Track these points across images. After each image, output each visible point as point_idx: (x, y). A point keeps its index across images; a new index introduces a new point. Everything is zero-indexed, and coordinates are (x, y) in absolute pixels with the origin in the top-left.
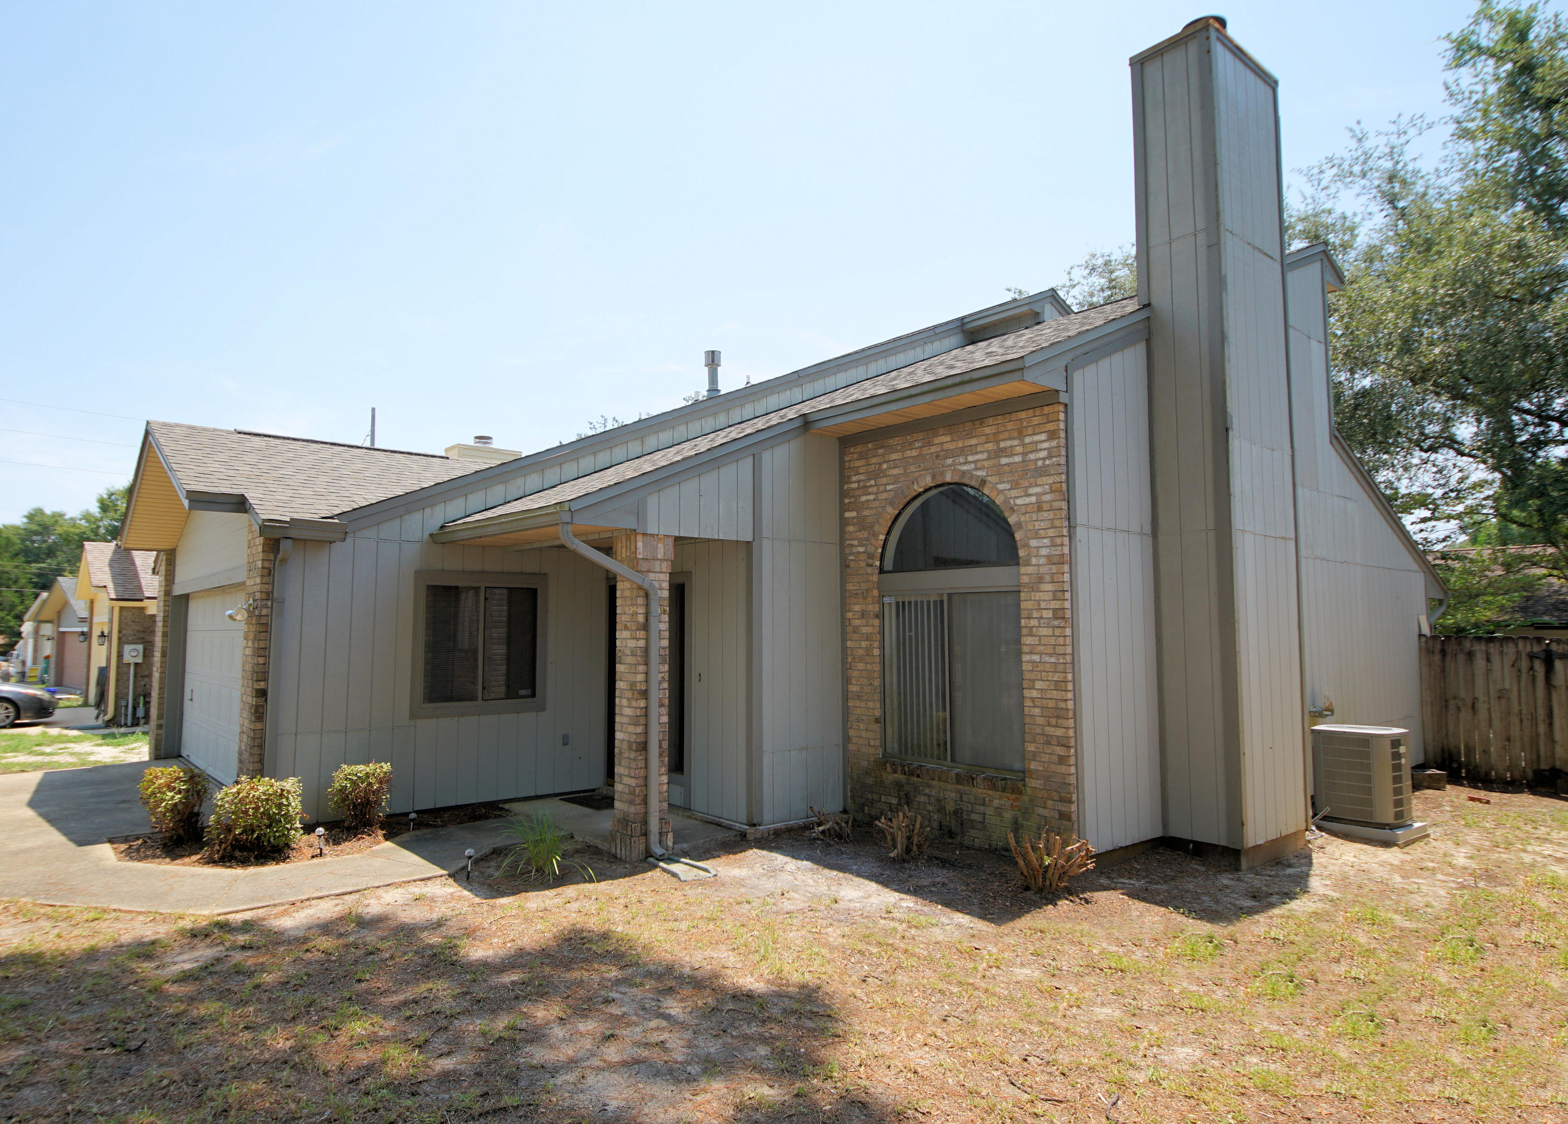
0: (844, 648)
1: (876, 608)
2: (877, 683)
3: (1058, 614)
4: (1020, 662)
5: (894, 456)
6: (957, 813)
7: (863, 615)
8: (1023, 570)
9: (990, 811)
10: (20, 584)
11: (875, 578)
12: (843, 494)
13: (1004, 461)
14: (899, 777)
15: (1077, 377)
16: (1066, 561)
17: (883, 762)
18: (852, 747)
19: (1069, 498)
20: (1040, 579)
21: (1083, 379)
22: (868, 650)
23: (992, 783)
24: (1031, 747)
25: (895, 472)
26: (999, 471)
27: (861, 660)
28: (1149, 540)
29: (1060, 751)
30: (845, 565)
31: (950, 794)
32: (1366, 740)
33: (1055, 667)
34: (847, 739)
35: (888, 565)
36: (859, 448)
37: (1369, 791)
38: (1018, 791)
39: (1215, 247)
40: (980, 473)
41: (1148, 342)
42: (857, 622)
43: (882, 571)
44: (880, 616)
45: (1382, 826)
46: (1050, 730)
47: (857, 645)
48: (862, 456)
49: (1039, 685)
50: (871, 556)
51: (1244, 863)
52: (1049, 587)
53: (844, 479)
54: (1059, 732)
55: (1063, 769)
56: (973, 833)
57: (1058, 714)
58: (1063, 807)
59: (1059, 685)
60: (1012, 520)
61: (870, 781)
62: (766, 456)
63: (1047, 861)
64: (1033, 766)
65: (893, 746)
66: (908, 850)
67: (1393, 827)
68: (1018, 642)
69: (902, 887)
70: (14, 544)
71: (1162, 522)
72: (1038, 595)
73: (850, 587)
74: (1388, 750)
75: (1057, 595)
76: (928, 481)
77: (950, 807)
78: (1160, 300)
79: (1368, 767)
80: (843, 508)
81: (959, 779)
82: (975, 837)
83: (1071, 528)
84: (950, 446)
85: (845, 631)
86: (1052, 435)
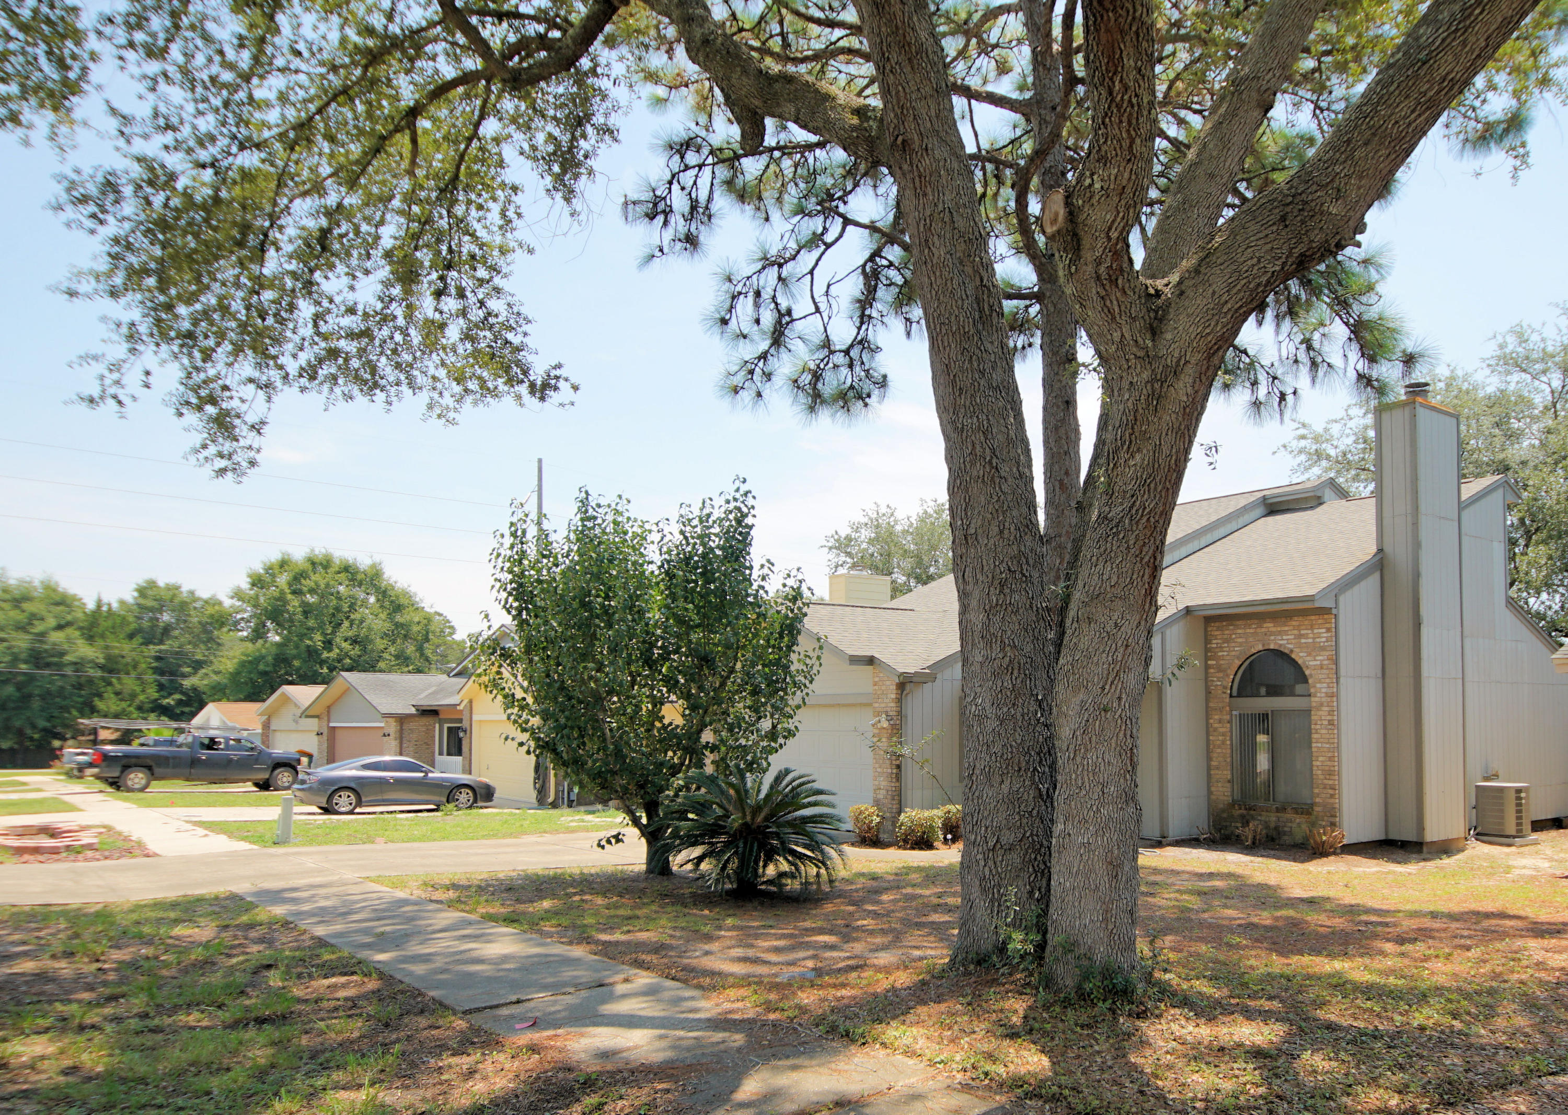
0: (1208, 740)
1: (1228, 717)
2: (1229, 760)
3: (1331, 723)
4: (1311, 747)
5: (1240, 631)
6: (1276, 828)
7: (1220, 721)
8: (1313, 699)
9: (1294, 825)
10: (139, 670)
11: (1227, 700)
12: (1207, 650)
13: (1303, 641)
14: (1243, 811)
15: (1342, 599)
16: (1334, 695)
17: (1233, 805)
18: (1213, 797)
19: (1336, 663)
20: (1322, 705)
21: (1345, 600)
22: (1223, 742)
23: (1296, 811)
24: (1316, 791)
25: (1240, 640)
26: (1300, 646)
27: (1219, 747)
28: (1380, 681)
29: (1331, 792)
30: (1208, 692)
31: (1273, 818)
32: (1501, 789)
33: (1329, 750)
34: (1210, 793)
35: (1235, 693)
36: (1217, 624)
37: (1502, 818)
38: (1309, 813)
39: (1415, 524)
40: (1290, 646)
41: (1382, 570)
42: (1216, 725)
43: (1231, 696)
44: (1230, 722)
45: (1508, 837)
46: (1326, 782)
47: (1216, 739)
48: (1218, 629)
49: (1321, 759)
50: (1225, 688)
51: (1425, 849)
52: (1327, 709)
53: (1207, 641)
54: (1331, 782)
55: (1332, 801)
56: (1286, 838)
57: (1330, 773)
58: (1332, 819)
59: (1331, 759)
60: (1307, 672)
61: (1225, 815)
62: (1168, 632)
63: (1324, 838)
64: (1317, 800)
65: (1237, 796)
66: (1254, 843)
67: (1514, 837)
68: (1310, 738)
69: (1253, 855)
70: (129, 624)
71: (1387, 670)
72: (1320, 713)
73: (1211, 705)
74: (1513, 795)
75: (1330, 713)
76: (1260, 647)
77: (1272, 825)
78: (1388, 549)
79: (1502, 804)
80: (1207, 659)
81: (1278, 810)
82: (1286, 839)
83: (1338, 678)
84: (1273, 629)
85: (1208, 730)
86: (1328, 630)
